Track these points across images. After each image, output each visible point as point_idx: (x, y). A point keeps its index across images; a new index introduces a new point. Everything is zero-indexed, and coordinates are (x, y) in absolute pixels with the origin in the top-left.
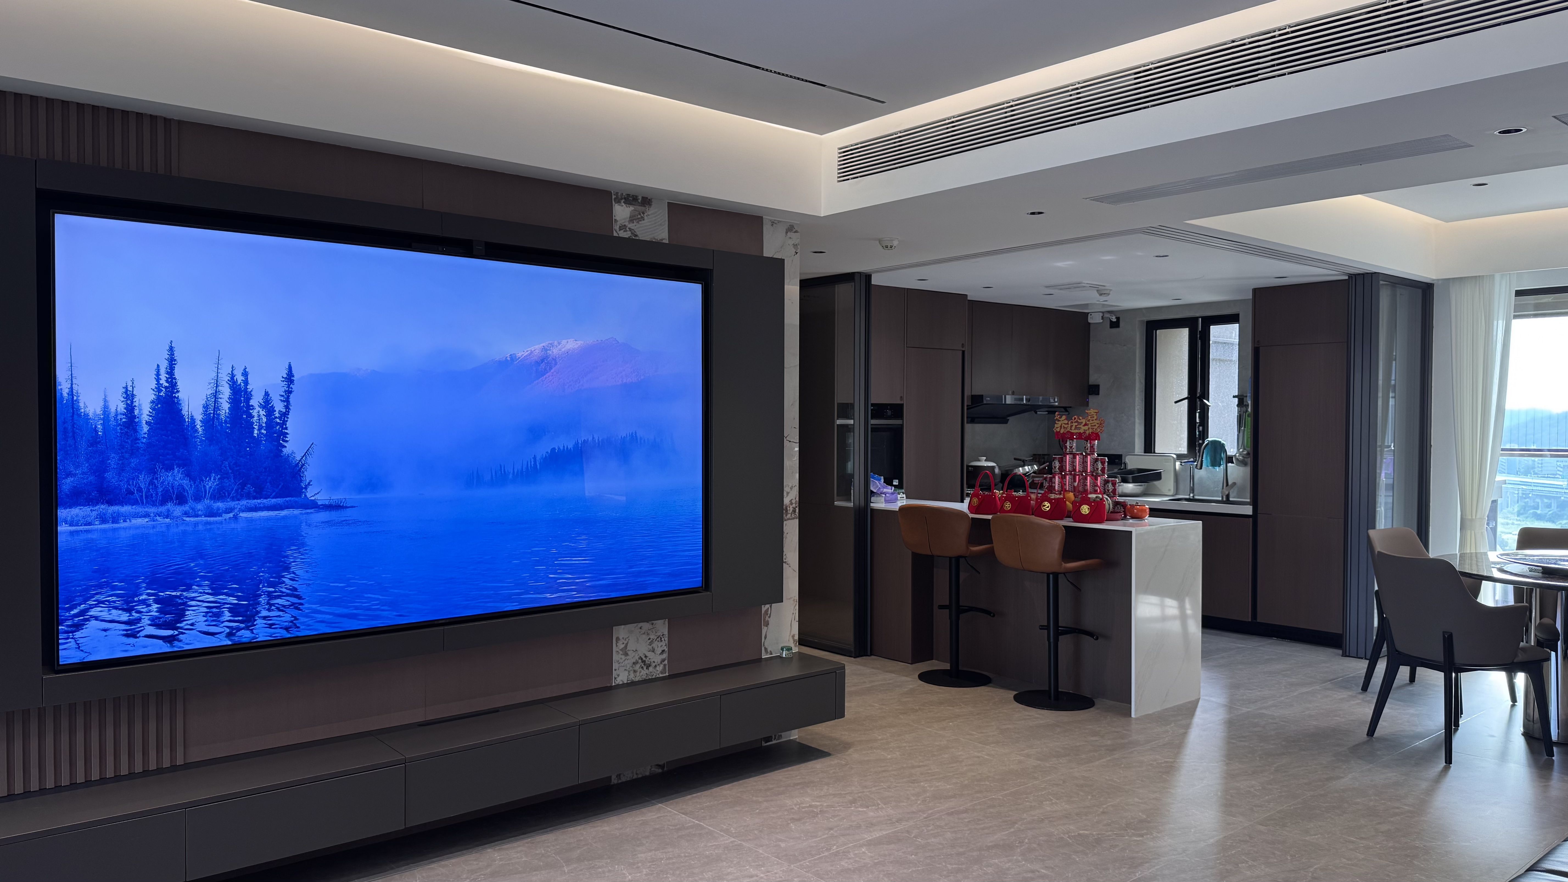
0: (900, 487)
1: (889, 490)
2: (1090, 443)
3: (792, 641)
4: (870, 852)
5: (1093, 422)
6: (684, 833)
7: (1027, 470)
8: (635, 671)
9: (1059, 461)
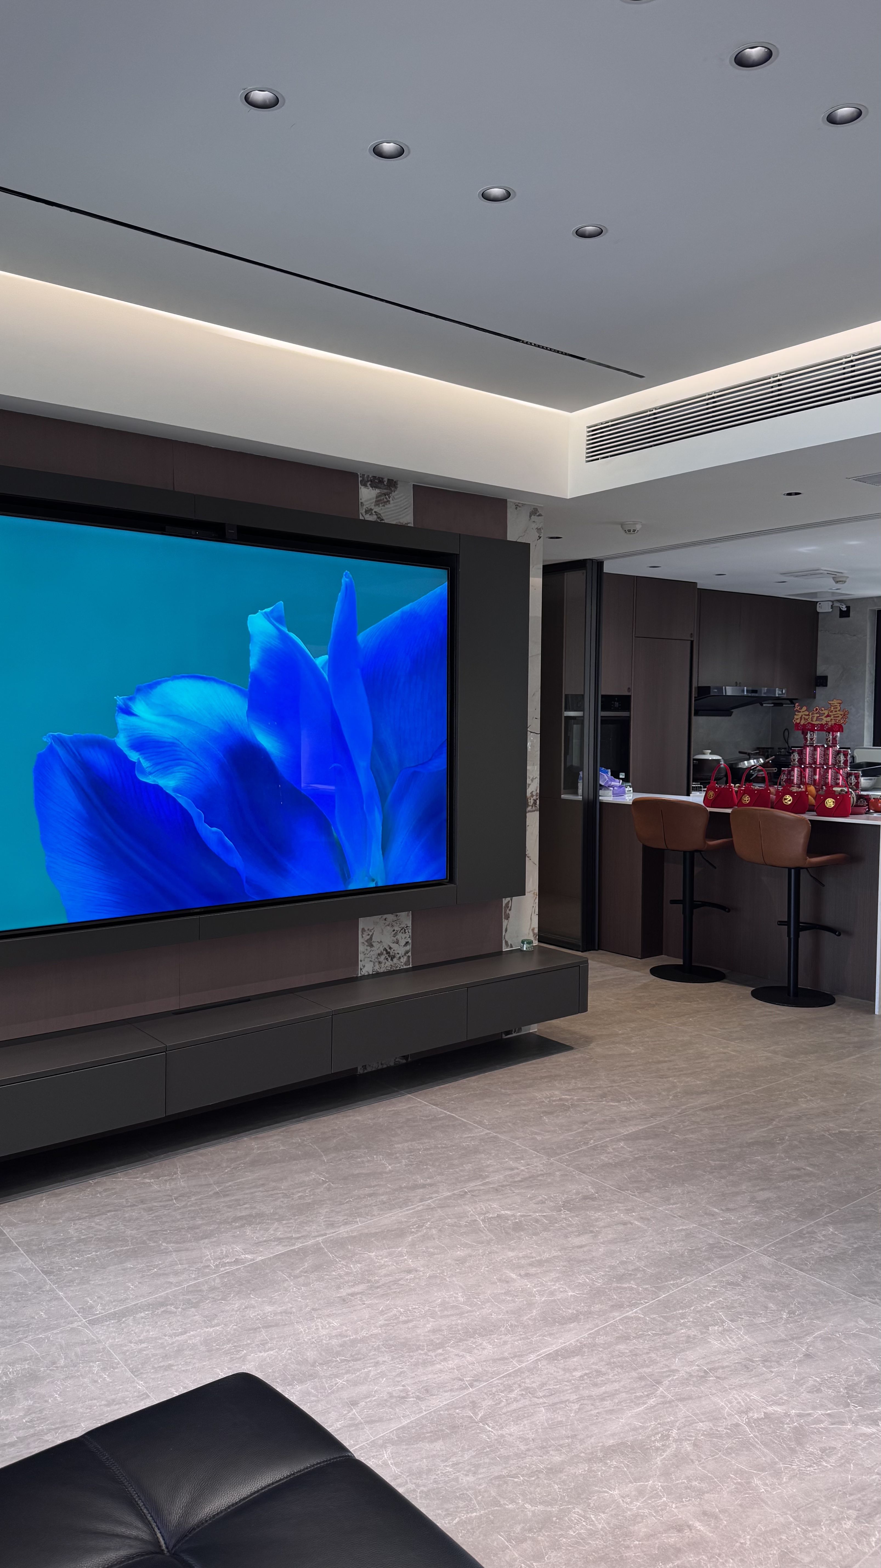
0: (626, 780)
1: (617, 783)
2: (833, 735)
3: (531, 934)
4: (629, 1147)
5: (836, 713)
6: (437, 1125)
7: (753, 764)
8: (380, 963)
9: (798, 753)
